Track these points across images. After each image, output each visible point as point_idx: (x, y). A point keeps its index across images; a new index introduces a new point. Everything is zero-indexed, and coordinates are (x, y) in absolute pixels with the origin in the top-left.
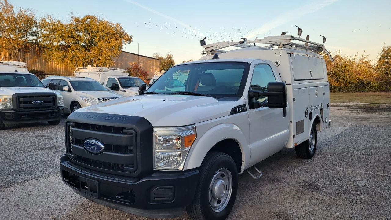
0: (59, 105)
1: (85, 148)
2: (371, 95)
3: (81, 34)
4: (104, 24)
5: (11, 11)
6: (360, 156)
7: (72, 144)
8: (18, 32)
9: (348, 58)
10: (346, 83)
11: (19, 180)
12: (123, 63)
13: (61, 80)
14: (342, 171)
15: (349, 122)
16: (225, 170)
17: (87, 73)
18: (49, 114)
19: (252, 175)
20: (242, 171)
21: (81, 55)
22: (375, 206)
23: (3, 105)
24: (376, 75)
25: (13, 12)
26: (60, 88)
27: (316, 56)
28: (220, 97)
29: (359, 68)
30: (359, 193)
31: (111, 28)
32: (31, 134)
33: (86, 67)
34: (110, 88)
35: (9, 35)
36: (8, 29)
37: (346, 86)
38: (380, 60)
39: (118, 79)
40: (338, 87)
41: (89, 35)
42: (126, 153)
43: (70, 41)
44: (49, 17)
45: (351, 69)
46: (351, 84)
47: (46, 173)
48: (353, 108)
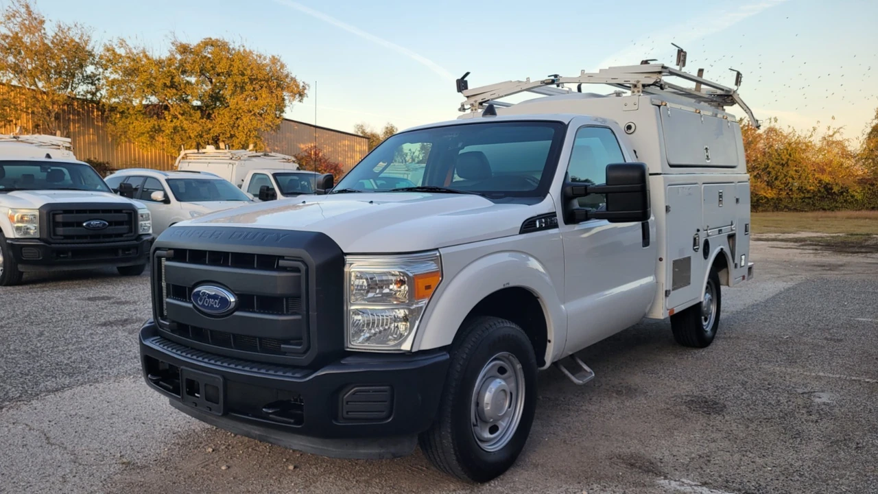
0: (141, 232)
1: (194, 305)
2: (848, 218)
3: (193, 80)
4: (244, 57)
5: (40, 30)
6: (820, 343)
7: (167, 297)
8: (53, 76)
9: (797, 134)
10: (791, 190)
11: (51, 386)
12: (286, 146)
13: (146, 178)
14: (778, 373)
15: (796, 273)
16: (508, 359)
17: (206, 163)
18: (120, 252)
19: (570, 375)
20: (548, 364)
21: (193, 127)
22: (850, 444)
23: (18, 229)
24: (860, 173)
25: (43, 31)
26: (146, 196)
27: (719, 116)
28: (498, 195)
29: (821, 156)
30: (814, 417)
31: (260, 67)
32: (80, 294)
33: (204, 151)
34: (255, 195)
35: (35, 82)
36: (33, 69)
37: (792, 198)
38: (869, 137)
39: (275, 175)
40: (773, 199)
41: (211, 82)
42: (285, 312)
43: (168, 94)
44: (122, 43)
45: (803, 158)
46: (803, 193)
47: (111, 372)
48: (805, 245)
